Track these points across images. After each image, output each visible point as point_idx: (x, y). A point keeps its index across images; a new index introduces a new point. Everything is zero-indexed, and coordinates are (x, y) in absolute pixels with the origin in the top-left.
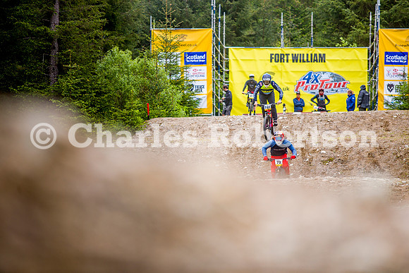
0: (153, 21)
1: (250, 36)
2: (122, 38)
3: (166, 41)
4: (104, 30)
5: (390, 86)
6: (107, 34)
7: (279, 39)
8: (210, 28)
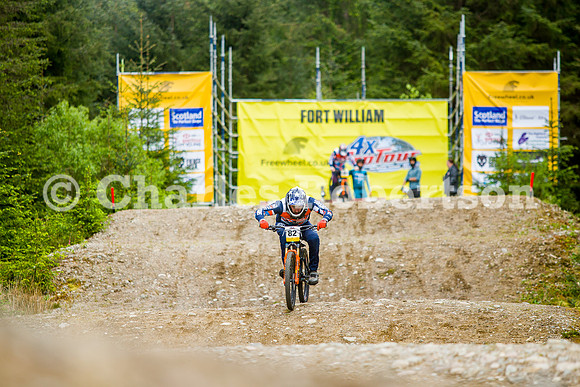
0: (120, 62)
1: (270, 82)
2: (74, 88)
3: (142, 91)
4: (45, 75)
5: (482, 158)
6: (50, 82)
7: (313, 87)
8: (209, 70)
